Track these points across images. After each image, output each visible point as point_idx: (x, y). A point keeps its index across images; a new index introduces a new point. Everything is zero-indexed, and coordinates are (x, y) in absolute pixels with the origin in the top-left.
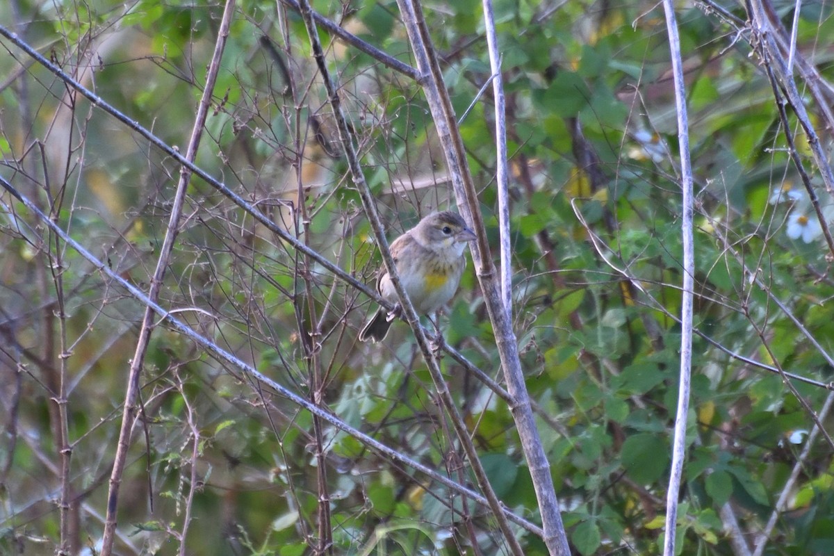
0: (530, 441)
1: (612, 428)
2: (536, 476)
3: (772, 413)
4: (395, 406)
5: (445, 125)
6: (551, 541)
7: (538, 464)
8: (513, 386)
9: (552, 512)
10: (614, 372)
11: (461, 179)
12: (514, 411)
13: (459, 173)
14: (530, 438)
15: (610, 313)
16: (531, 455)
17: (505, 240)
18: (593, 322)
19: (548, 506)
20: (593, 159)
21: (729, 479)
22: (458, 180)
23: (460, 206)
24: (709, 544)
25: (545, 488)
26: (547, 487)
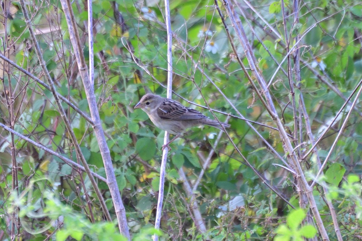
0: (101, 141)
1: (131, 135)
2: (104, 156)
3: (200, 129)
4: (37, 126)
5: (66, 4)
6: (110, 184)
7: (105, 151)
8: (94, 117)
9: (111, 171)
10: (131, 111)
11: (73, 27)
12: (94, 128)
13: (71, 25)
14: (101, 139)
15: (130, 86)
16: (102, 147)
17: (91, 55)
18: (123, 90)
19: (109, 169)
20: (122, 19)
21: (183, 157)
22: (71, 28)
23: (72, 39)
24: (174, 184)
25: (108, 161)
26: (109, 161)
